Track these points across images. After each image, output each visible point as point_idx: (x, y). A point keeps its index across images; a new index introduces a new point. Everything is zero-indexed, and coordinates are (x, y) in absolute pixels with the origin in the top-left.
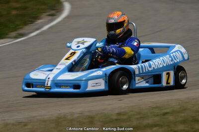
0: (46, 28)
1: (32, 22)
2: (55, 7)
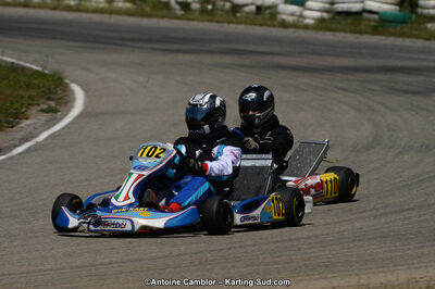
0: (43, 136)
1: (12, 125)
2: (55, 93)
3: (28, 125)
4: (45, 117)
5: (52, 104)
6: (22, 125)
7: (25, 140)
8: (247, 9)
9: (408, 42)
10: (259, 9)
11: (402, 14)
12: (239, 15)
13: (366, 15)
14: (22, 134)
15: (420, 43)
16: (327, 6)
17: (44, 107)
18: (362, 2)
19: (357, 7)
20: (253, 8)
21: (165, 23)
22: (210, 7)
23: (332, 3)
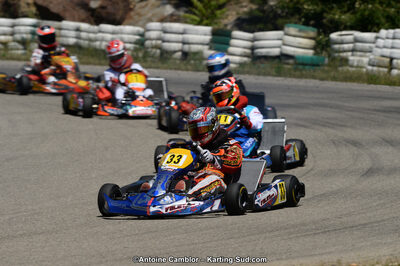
10: (185, 54)
11: (315, 57)
16: (248, 51)
18: (279, 47)
19: (276, 52)
20: (180, 54)
22: (141, 55)
23: (253, 48)
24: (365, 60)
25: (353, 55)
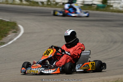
0: (15, 39)
1: (6, 36)
2: (15, 27)
3: (10, 36)
4: (14, 34)
5: (15, 30)
6: (8, 36)
7: (10, 40)
8: (60, 4)
9: (107, 13)
11: (103, 5)
12: (57, 5)
13: (93, 5)
14: (9, 39)
15: (110, 13)
16: (82, 3)
17: (13, 31)
19: (90, 3)
20: (62, 3)
21: (38, 8)
22: (49, 3)
23: (84, 2)
24: (119, 6)
25: (115, 4)
